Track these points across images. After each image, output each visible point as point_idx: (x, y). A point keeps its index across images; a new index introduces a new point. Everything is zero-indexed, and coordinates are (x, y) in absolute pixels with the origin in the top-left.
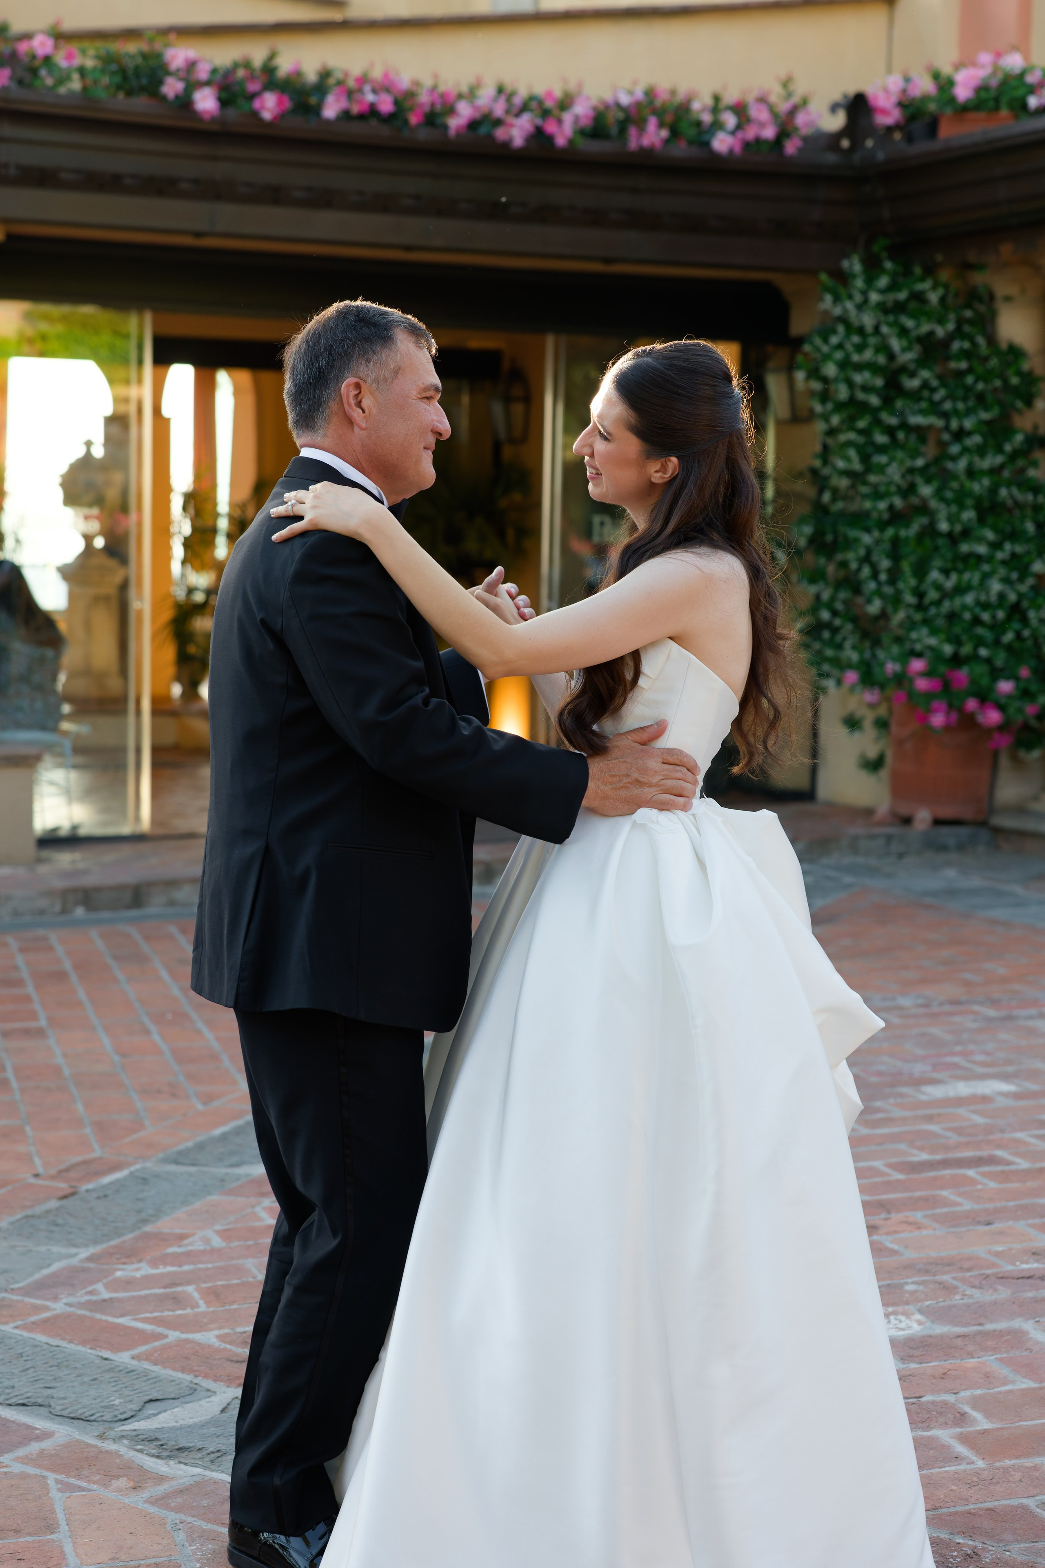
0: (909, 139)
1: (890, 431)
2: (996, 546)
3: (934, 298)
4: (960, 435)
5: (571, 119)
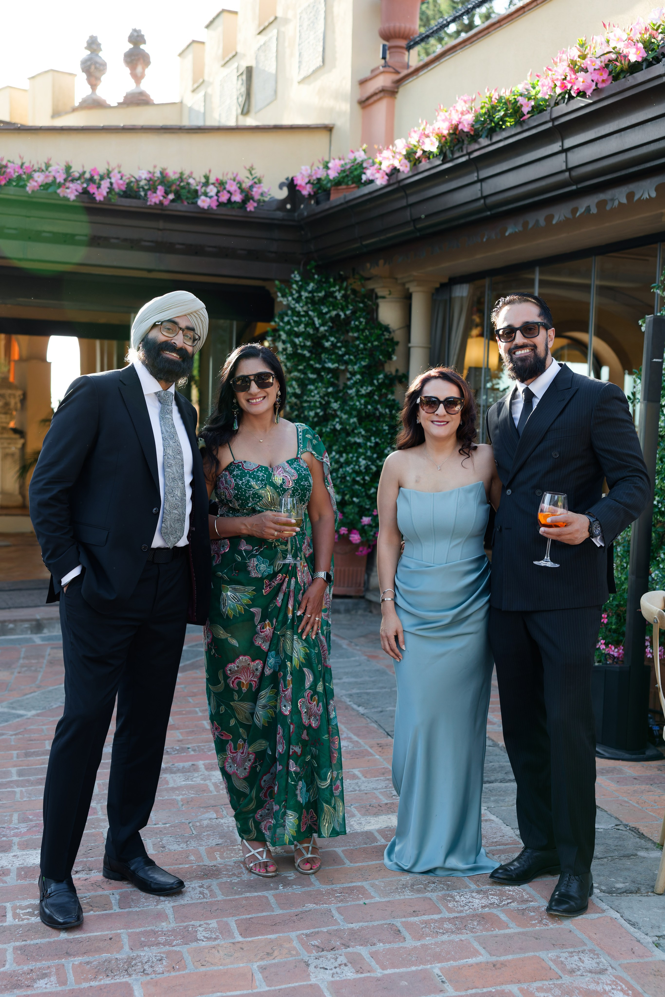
0: (317, 203)
1: (317, 372)
2: (368, 439)
3: (339, 295)
4: (353, 374)
5: (105, 185)
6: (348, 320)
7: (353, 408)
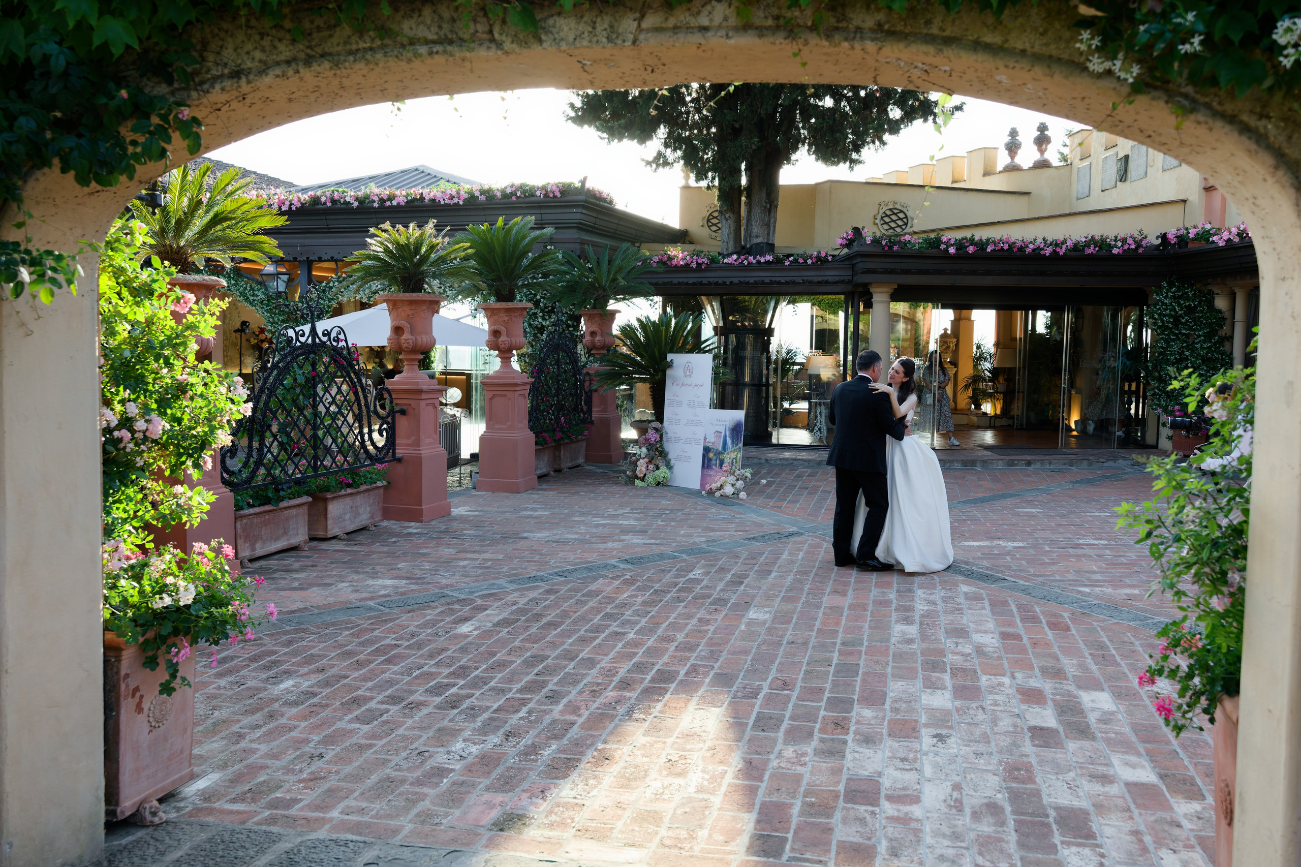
0: (1180, 247)
1: (1176, 335)
3: (1190, 294)
4: (1199, 336)
5: (1064, 247)
6: (1196, 307)
7: (1199, 354)
